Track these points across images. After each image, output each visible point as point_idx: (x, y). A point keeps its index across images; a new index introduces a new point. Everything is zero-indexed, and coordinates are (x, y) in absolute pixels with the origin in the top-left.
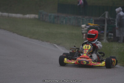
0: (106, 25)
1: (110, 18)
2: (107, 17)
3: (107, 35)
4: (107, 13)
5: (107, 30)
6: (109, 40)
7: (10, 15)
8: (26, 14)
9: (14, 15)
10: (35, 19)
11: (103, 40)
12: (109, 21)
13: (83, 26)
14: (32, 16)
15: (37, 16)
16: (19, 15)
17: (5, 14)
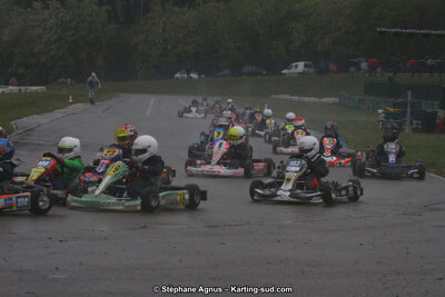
0: (409, 110)
1: (415, 100)
2: (410, 98)
3: (411, 123)
4: (410, 93)
5: (412, 114)
6: (415, 130)
7: (302, 98)
8: (322, 97)
9: (306, 99)
10: (334, 104)
11: (404, 129)
12: (413, 105)
13: (380, 111)
14: (331, 100)
15: (337, 100)
16: (313, 99)
17: (296, 98)
